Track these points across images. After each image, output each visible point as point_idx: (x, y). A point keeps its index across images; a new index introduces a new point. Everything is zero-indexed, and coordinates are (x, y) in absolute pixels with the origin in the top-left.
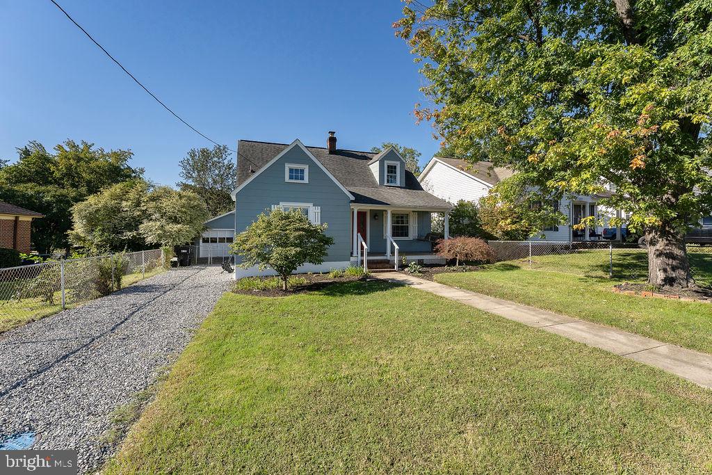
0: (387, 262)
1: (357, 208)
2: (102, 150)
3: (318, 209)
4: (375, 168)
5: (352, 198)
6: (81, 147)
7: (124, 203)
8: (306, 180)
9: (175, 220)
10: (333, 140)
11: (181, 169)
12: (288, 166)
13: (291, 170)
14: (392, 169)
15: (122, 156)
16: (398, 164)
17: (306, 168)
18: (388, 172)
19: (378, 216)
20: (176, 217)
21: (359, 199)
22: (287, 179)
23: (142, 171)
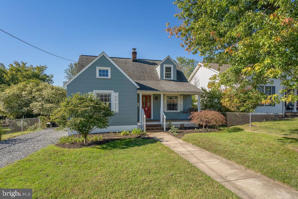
0: (160, 125)
1: (141, 93)
2: (32, 66)
3: (117, 94)
4: (158, 69)
5: (138, 87)
6: (21, 64)
7: (23, 93)
8: (109, 77)
9: (48, 101)
10: (135, 53)
11: (66, 74)
12: (98, 69)
13: (100, 71)
14: (168, 69)
15: (41, 69)
16: (172, 66)
17: (109, 69)
18: (166, 71)
19: (157, 97)
20: (49, 100)
21: (143, 87)
22: (98, 76)
23: (52, 76)
